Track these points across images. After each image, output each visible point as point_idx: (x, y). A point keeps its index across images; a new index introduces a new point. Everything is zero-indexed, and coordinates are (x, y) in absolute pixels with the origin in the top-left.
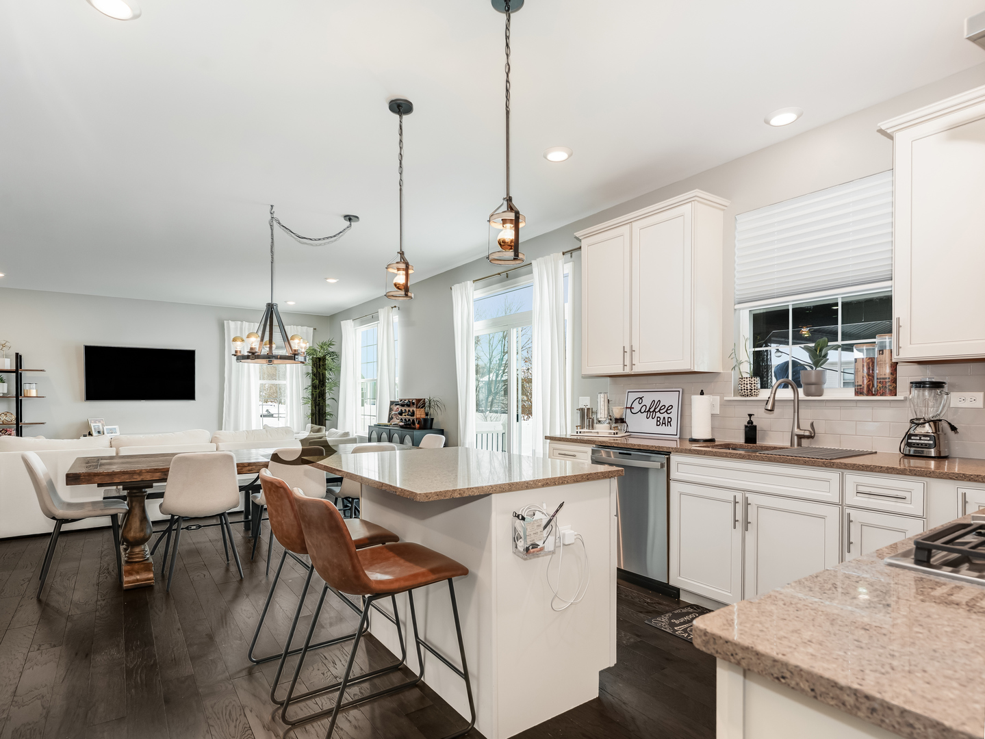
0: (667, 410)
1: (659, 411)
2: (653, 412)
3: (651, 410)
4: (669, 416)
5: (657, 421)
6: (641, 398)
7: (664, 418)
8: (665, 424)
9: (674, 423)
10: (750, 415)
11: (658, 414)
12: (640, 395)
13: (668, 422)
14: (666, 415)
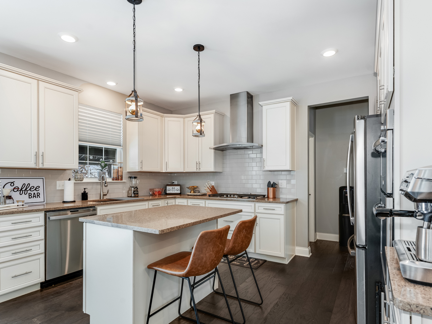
0: (36, 189)
1: (30, 190)
2: (25, 190)
3: (23, 189)
4: (38, 192)
5: (29, 196)
6: (13, 183)
7: (34, 193)
8: (35, 196)
9: (42, 195)
10: (85, 189)
11: (29, 192)
12: (12, 180)
13: (37, 195)
14: (35, 192)
